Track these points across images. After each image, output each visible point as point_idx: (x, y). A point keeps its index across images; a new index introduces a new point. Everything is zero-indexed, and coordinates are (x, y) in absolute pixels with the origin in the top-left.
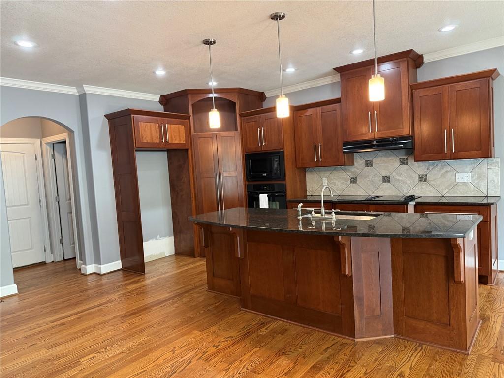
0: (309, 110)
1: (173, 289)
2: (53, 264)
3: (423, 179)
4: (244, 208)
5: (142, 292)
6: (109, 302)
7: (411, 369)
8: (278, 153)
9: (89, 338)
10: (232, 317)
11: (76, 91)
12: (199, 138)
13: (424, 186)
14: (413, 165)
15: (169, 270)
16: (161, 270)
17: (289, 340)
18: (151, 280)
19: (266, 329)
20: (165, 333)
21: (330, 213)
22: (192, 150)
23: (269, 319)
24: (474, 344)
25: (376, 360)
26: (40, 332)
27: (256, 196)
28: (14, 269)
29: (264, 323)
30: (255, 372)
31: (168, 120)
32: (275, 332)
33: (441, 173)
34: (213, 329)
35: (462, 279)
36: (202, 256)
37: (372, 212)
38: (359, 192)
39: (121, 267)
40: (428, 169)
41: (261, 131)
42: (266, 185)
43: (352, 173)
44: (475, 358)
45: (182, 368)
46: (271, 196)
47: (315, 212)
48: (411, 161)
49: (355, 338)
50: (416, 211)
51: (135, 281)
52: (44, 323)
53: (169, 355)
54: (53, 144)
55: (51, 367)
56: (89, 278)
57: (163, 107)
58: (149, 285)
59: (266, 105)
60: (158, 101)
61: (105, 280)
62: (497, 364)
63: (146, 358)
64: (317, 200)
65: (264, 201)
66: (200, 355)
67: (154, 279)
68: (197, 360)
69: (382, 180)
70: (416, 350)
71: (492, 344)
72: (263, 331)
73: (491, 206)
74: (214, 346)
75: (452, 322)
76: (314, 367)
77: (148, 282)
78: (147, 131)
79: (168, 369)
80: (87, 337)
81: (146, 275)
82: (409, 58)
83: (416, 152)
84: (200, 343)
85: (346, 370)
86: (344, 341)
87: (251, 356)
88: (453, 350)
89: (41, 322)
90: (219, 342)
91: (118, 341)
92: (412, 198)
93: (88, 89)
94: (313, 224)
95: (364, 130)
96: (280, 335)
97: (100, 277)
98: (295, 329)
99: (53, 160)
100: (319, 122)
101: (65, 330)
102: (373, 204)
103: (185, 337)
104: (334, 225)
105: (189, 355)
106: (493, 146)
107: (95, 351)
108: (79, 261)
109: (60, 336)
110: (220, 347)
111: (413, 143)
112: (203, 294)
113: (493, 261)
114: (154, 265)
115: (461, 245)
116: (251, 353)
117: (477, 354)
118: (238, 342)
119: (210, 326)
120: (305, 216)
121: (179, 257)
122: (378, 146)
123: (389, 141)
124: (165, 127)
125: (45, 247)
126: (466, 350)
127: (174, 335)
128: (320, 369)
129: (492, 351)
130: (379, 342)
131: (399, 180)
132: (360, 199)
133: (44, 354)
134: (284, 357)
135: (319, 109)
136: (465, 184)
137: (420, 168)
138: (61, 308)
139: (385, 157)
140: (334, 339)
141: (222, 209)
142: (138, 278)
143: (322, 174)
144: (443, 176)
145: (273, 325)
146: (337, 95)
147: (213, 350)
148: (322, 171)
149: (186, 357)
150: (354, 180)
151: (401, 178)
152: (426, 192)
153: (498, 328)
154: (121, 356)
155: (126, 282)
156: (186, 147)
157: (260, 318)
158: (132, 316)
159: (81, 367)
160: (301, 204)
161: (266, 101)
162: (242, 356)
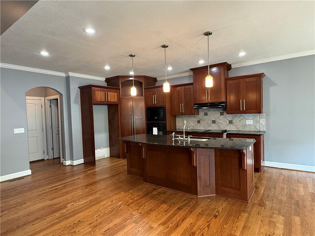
0: (178, 87)
1: (110, 173)
2: (48, 160)
3: (231, 122)
4: (145, 134)
5: (94, 174)
6: (79, 179)
7: (222, 209)
8: (163, 107)
9: (70, 195)
10: (139, 186)
11: (65, 75)
12: (124, 99)
13: (231, 126)
14: (226, 115)
15: (107, 164)
16: (103, 164)
17: (167, 197)
18: (99, 169)
19: (156, 192)
20: (107, 194)
21: (187, 137)
22: (120, 105)
23: (158, 187)
24: (251, 199)
25: (207, 205)
26: (45, 193)
27: (151, 128)
28: (30, 162)
29: (155, 189)
30: (151, 211)
31: (109, 90)
32: (160, 193)
33: (239, 119)
34: (131, 191)
35: (246, 168)
36: (124, 157)
37: (207, 138)
38: (201, 128)
39: (83, 162)
40: (233, 118)
41: (154, 97)
42: (157, 123)
43: (198, 118)
44: (251, 204)
45: (117, 209)
46: (159, 128)
47: (181, 137)
48: (225, 114)
49: (197, 195)
50: (227, 137)
51: (91, 169)
52: (46, 188)
53: (110, 203)
54: (51, 100)
55: (52, 209)
56: (67, 167)
57: (106, 83)
58: (97, 171)
59: (157, 84)
60: (104, 80)
61: (75, 169)
62: (260, 207)
63: (98, 204)
64: (181, 131)
65: (155, 131)
66: (125, 203)
67: (100, 168)
68: (124, 205)
69: (212, 122)
70: (225, 201)
71: (259, 199)
72: (155, 193)
73: (261, 136)
74: (131, 199)
75: (241, 188)
76: (178, 208)
77: (97, 169)
78: (99, 95)
79: (110, 209)
80: (69, 195)
81: (96, 166)
82: (225, 66)
83: (228, 109)
84: (124, 198)
85: (193, 209)
86: (192, 197)
87: (149, 203)
88: (241, 201)
89: (45, 188)
90: (134, 197)
91: (84, 197)
92: (225, 131)
93: (71, 74)
94: (180, 142)
95: (204, 98)
96: (162, 194)
97: (72, 167)
98: (170, 191)
99: (50, 108)
100: (183, 94)
101: (57, 192)
102: (207, 133)
103: (117, 195)
104: (189, 143)
105: (120, 203)
106: (262, 108)
107: (73, 201)
108: (62, 159)
109: (55, 195)
110: (135, 200)
111: (226, 105)
112: (125, 176)
113: (262, 161)
114: (100, 161)
115: (245, 153)
116: (149, 202)
117: (252, 203)
118: (143, 197)
119: (129, 190)
120: (175, 139)
121: (112, 158)
122: (210, 106)
123: (216, 104)
124: (108, 94)
125: (44, 151)
126: (247, 201)
127: (112, 194)
128: (181, 209)
129: (259, 202)
130: (208, 198)
131: (219, 122)
132: (201, 131)
133: (48, 203)
134: (165, 204)
135: (183, 87)
136: (249, 125)
137: (229, 117)
138: (54, 182)
139: (213, 111)
140: (188, 196)
141: (134, 135)
142: (92, 168)
143: (184, 119)
144: (240, 121)
145: (159, 190)
146: (191, 82)
147: (131, 201)
148: (184, 117)
149: (118, 204)
150: (199, 122)
151: (220, 122)
152: (232, 129)
153: (262, 192)
154: (87, 204)
155: (86, 169)
156: (117, 103)
157: (153, 186)
158: (91, 186)
159: (67, 209)
160: (174, 133)
161: (157, 82)
162: (145, 204)
